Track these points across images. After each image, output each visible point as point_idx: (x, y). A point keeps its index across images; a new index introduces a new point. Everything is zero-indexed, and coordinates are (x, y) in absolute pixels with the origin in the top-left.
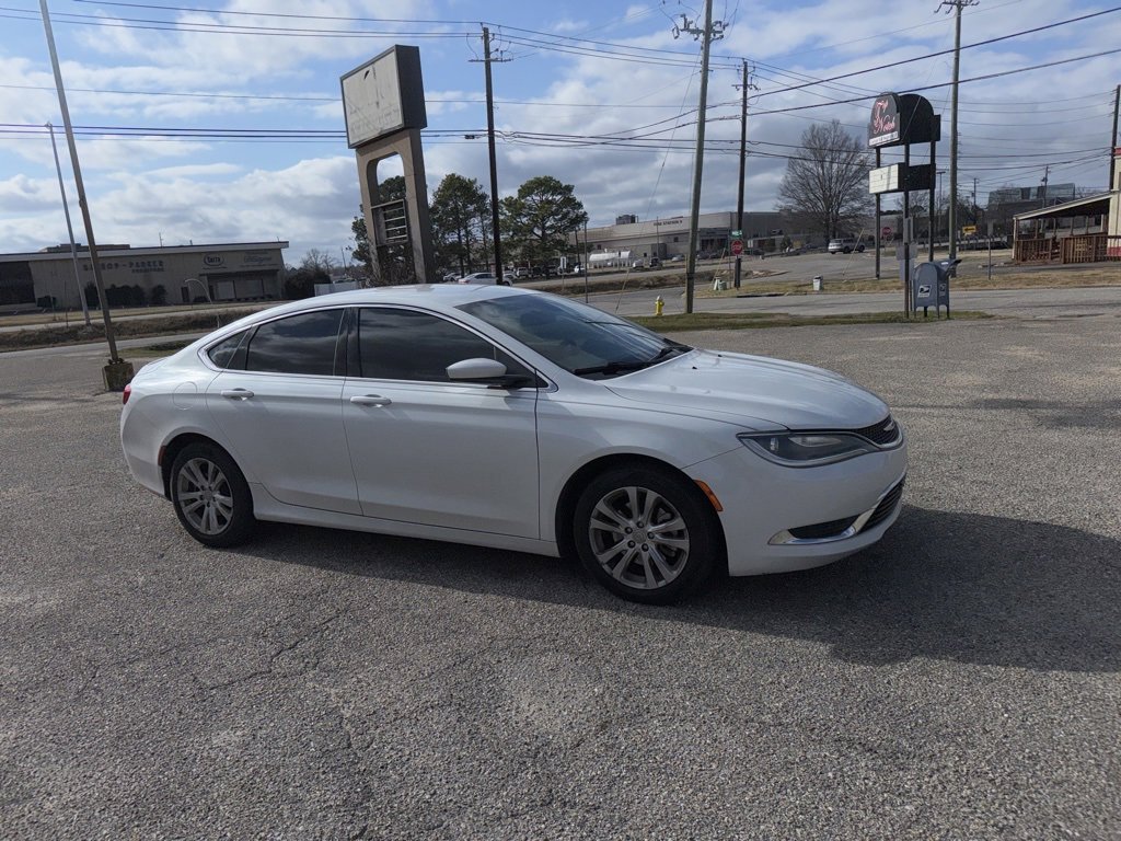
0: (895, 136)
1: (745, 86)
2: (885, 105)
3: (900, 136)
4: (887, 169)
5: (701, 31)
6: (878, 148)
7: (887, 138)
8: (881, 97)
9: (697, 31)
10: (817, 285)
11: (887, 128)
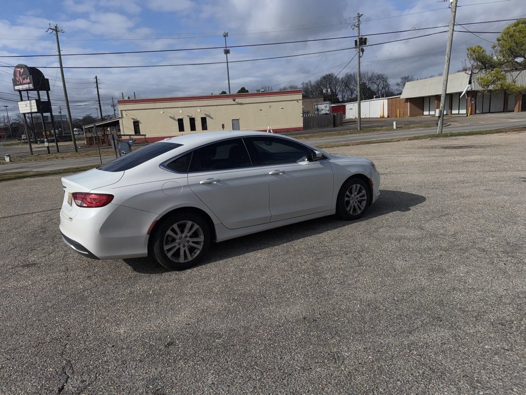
0: (31, 86)
2: (22, 71)
4: (28, 102)
6: (20, 91)
7: (26, 87)
8: (18, 67)
10: (7, 159)
11: (25, 82)
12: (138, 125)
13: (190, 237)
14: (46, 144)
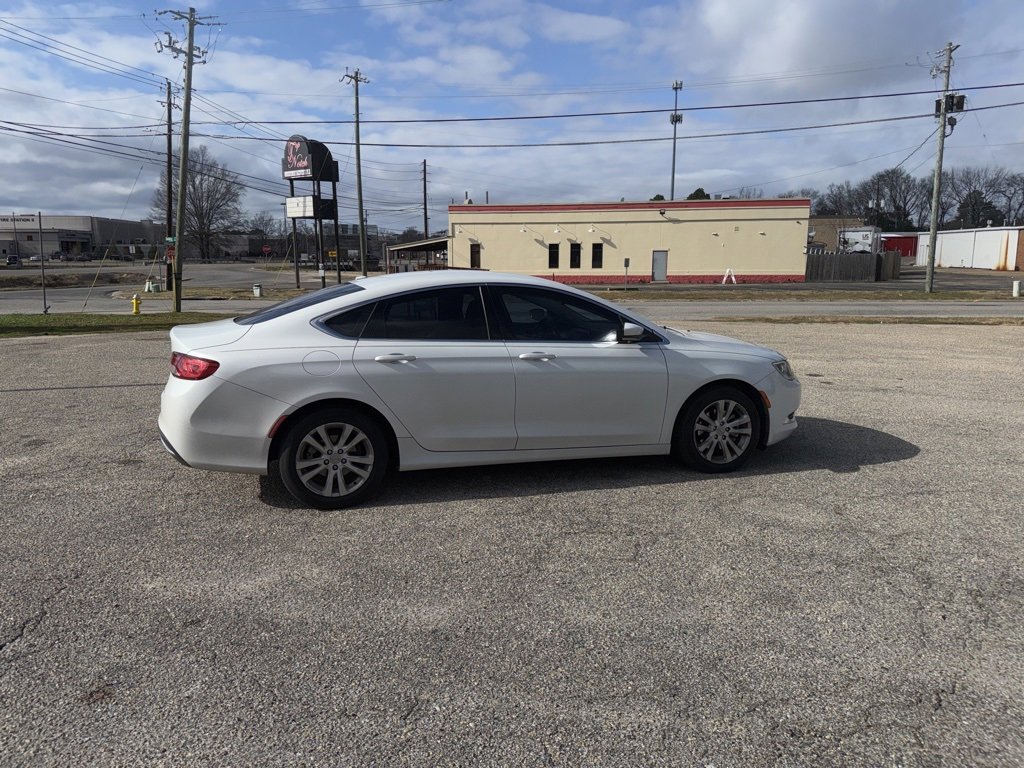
0: (308, 173)
1: (170, 104)
2: (298, 146)
3: (313, 172)
4: (301, 199)
5: (184, 52)
6: (291, 180)
7: (300, 173)
8: (294, 139)
9: (179, 51)
10: (257, 292)
11: (300, 165)
12: (479, 252)
13: (351, 453)
14: (321, 273)
